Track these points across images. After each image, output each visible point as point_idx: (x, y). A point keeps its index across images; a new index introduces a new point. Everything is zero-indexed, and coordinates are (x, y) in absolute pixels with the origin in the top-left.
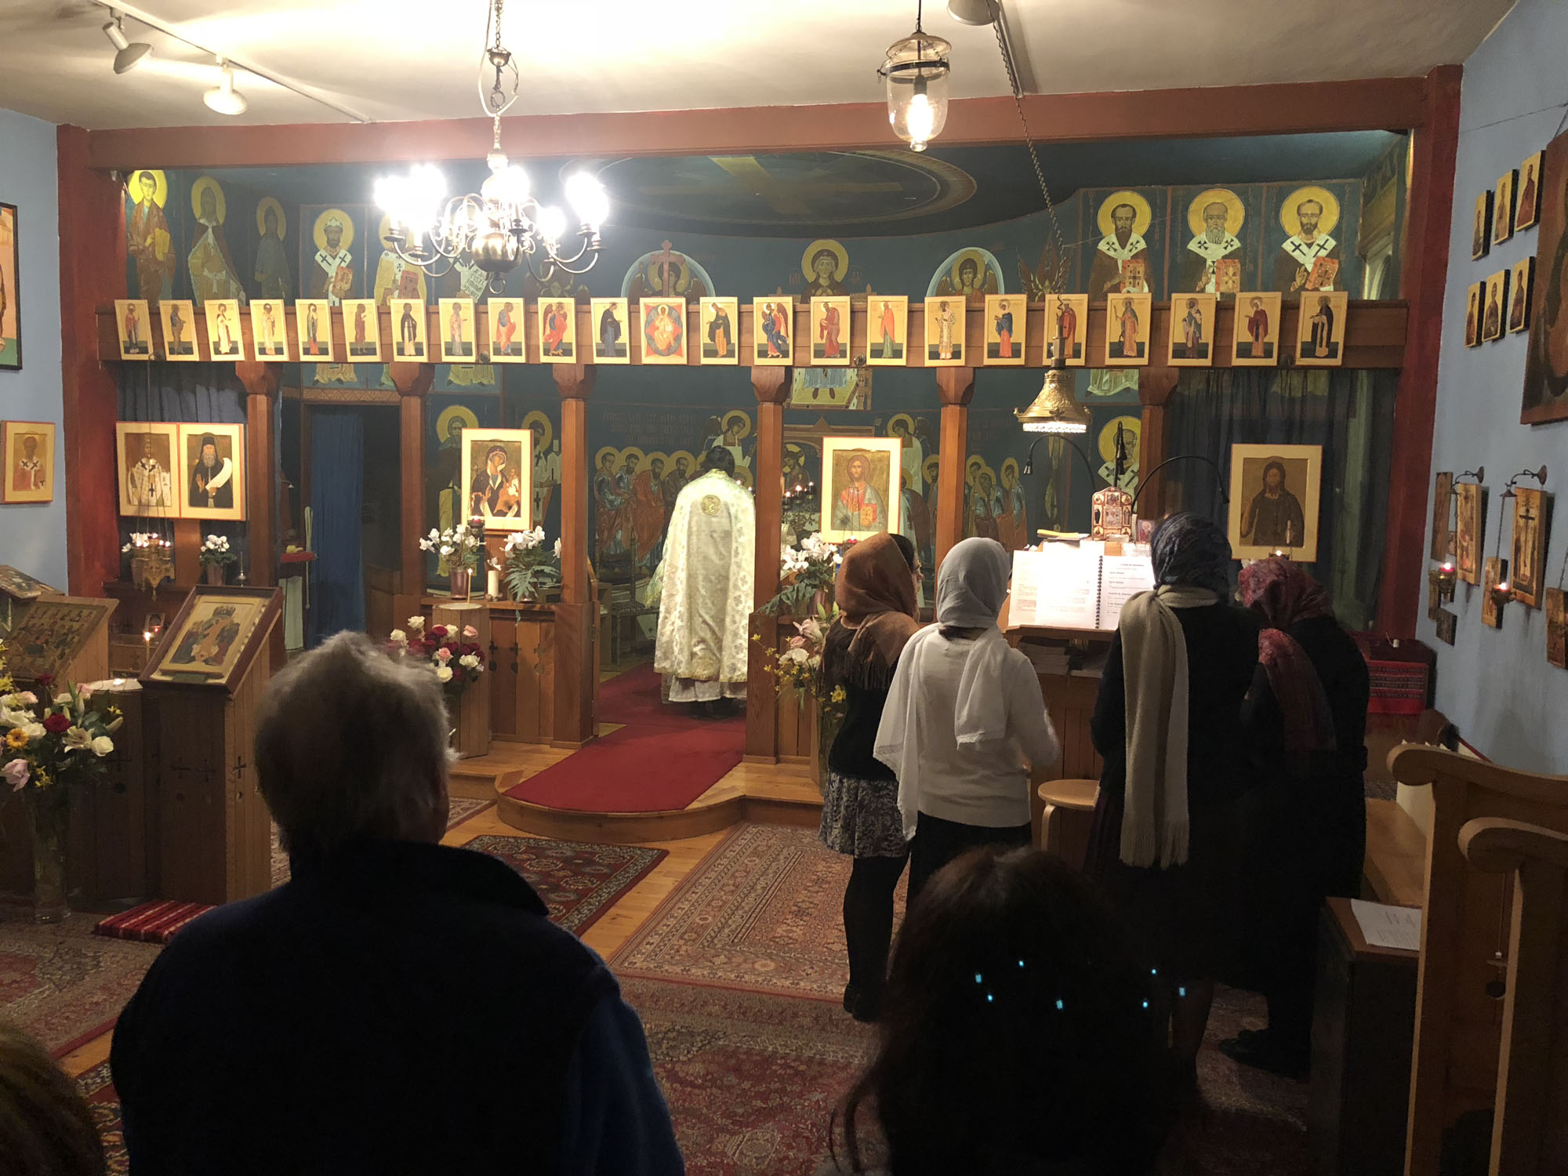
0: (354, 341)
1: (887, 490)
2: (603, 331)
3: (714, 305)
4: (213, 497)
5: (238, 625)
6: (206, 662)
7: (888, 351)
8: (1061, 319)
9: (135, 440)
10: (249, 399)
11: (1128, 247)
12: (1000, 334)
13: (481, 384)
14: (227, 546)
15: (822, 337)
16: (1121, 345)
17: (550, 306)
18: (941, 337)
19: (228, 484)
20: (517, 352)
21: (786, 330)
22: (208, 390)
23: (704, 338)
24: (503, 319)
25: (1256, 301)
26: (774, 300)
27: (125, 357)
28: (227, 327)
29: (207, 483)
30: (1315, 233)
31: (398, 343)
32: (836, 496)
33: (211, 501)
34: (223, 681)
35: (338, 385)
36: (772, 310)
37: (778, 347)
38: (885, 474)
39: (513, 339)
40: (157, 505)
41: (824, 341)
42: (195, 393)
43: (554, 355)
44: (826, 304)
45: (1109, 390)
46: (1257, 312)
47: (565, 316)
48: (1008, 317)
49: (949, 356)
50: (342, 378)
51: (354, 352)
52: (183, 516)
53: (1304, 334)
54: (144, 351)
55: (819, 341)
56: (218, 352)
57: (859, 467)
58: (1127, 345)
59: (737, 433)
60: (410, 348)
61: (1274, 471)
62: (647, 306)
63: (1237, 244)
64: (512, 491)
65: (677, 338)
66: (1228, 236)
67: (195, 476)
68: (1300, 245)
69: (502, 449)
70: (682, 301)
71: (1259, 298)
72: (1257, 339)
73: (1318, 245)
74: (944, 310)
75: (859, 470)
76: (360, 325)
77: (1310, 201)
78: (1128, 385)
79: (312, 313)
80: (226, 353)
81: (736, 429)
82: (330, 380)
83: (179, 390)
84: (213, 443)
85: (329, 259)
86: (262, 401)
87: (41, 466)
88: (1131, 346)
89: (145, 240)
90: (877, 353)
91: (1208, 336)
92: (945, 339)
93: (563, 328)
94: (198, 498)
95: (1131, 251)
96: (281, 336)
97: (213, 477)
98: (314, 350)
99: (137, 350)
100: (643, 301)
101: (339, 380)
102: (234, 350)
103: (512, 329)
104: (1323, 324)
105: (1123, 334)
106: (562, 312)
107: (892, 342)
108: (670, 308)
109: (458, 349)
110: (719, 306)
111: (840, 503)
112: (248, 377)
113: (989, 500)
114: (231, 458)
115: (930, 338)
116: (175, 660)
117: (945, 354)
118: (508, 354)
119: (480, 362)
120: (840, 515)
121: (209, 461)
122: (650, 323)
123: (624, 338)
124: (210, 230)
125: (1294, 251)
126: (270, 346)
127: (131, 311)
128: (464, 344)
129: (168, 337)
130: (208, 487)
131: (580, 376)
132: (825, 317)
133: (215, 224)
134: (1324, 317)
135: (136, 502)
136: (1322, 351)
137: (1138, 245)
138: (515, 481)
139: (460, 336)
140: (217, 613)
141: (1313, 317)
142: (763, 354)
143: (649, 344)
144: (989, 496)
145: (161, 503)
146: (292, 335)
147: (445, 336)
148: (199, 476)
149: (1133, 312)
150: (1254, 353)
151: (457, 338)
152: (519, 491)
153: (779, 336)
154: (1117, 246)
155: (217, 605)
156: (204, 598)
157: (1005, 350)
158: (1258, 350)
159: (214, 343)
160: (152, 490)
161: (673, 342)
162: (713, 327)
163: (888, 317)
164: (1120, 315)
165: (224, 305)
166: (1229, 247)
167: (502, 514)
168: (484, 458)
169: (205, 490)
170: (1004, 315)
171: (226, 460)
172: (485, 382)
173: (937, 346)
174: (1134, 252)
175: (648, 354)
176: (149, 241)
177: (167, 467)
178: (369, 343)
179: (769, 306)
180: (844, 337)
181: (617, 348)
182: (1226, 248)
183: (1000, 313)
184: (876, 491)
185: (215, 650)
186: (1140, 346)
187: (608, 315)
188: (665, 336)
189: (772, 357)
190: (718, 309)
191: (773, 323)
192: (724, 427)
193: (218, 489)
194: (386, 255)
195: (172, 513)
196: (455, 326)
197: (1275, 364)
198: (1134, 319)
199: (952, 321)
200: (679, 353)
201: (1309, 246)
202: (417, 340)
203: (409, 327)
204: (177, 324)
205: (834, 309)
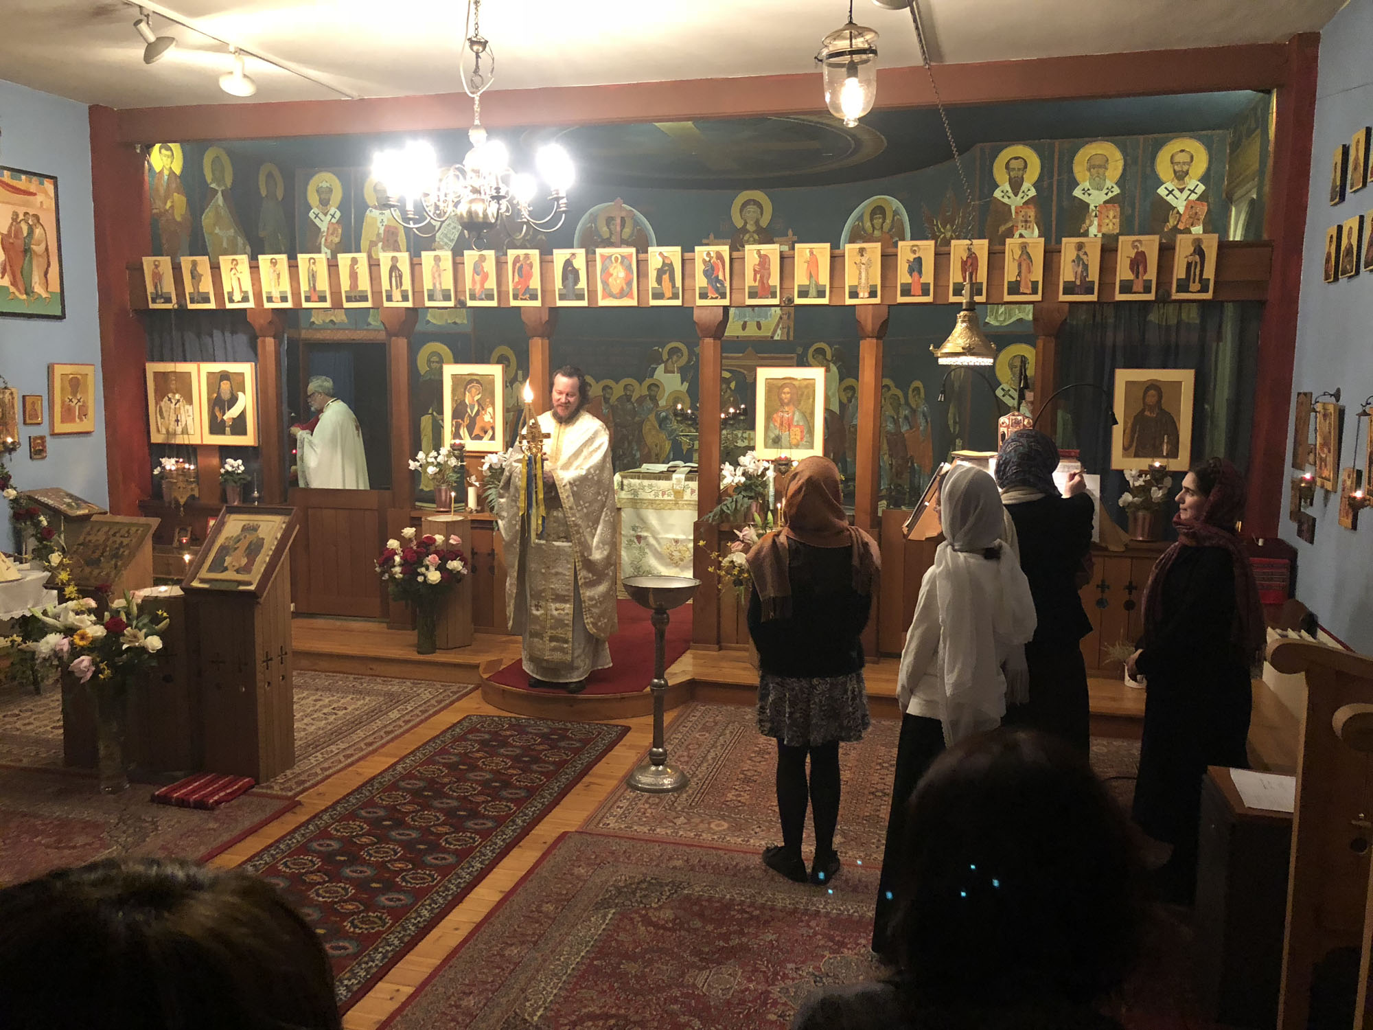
0: (348, 289)
1: (812, 414)
2: (565, 278)
3: (661, 254)
4: (230, 426)
5: (263, 539)
6: (238, 571)
7: (813, 291)
8: (964, 263)
9: (161, 377)
10: (259, 340)
11: (1021, 194)
12: (911, 275)
13: (455, 323)
14: (242, 468)
15: (755, 280)
16: (1018, 283)
17: (518, 257)
18: (860, 279)
19: (242, 415)
20: (490, 297)
21: (724, 275)
22: (224, 334)
23: (652, 283)
24: (478, 269)
25: (1136, 244)
26: (713, 249)
27: (152, 306)
28: (239, 279)
29: (224, 414)
30: (1187, 179)
31: (387, 291)
32: (768, 418)
33: (228, 429)
34: (252, 588)
35: (331, 326)
36: (711, 258)
37: (717, 290)
38: (811, 400)
39: (487, 286)
40: (183, 433)
41: (757, 284)
42: (211, 336)
43: (522, 299)
44: (759, 251)
45: (1004, 321)
46: (1137, 253)
47: (531, 266)
48: (919, 260)
49: (867, 295)
50: (335, 320)
51: (349, 299)
52: (204, 443)
53: (1179, 272)
54: (168, 300)
55: (753, 284)
56: (231, 301)
57: (788, 393)
58: (1022, 284)
59: (676, 362)
60: (397, 295)
61: (1152, 392)
62: (602, 256)
63: (1117, 191)
64: (487, 418)
65: (629, 283)
66: (1109, 184)
67: (213, 409)
68: (1173, 190)
69: (478, 382)
70: (633, 250)
71: (1140, 241)
72: (1137, 277)
73: (1189, 190)
74: (862, 255)
75: (788, 396)
76: (354, 276)
77: (1182, 151)
78: (1021, 316)
79: (312, 266)
80: (239, 302)
81: (675, 358)
82: (324, 321)
83: (199, 336)
84: (228, 379)
85: (321, 215)
86: (270, 341)
87: (84, 402)
88: (1026, 284)
89: (166, 204)
90: (803, 293)
91: (1094, 275)
92: (863, 281)
93: (530, 276)
94: (217, 427)
95: (1022, 198)
96: (286, 286)
97: (229, 409)
98: (315, 297)
99: (162, 300)
100: (599, 251)
101: (332, 321)
102: (245, 299)
103: (485, 277)
104: (1196, 263)
105: (1019, 274)
106: (528, 262)
107: (817, 285)
108: (622, 257)
109: (439, 295)
110: (665, 254)
111: (772, 425)
112: (259, 322)
113: (898, 418)
114: (244, 393)
115: (850, 280)
116: (210, 570)
117: (863, 294)
118: (482, 299)
119: (458, 306)
120: (773, 436)
121: (226, 395)
122: (605, 270)
123: (582, 284)
124: (220, 194)
125: (1167, 195)
126: (276, 295)
127: (157, 266)
128: (443, 291)
129: (189, 289)
130: (225, 418)
131: (545, 317)
132: (757, 262)
133: (223, 188)
134: (1197, 257)
135: (164, 431)
136: (1195, 286)
137: (1029, 193)
138: (490, 410)
139: (440, 284)
140: (244, 529)
141: (1187, 257)
142: (703, 296)
143: (604, 289)
144: (898, 414)
145: (185, 431)
146: (295, 284)
147: (427, 285)
148: (217, 409)
149: (1028, 254)
150: (1135, 289)
151: (438, 286)
152: (493, 418)
153: (717, 280)
154: (1011, 194)
155: (244, 523)
156: (233, 517)
157: (916, 289)
158: (1138, 286)
159: (229, 293)
160: (177, 421)
161: (625, 287)
162: (660, 273)
163: (813, 262)
164: (1017, 257)
165: (236, 260)
166: (1110, 193)
167: (479, 438)
168: (463, 390)
169: (223, 419)
170: (914, 259)
171: (240, 394)
172: (458, 321)
173: (857, 286)
174: (1026, 198)
175: (603, 298)
176: (169, 204)
177: (190, 401)
178: (362, 291)
179: (708, 254)
180: (774, 280)
181: (577, 292)
182: (1107, 194)
183: (912, 257)
184: (804, 414)
185: (244, 561)
186: (1035, 284)
187: (568, 263)
188: (618, 281)
189: (712, 298)
190: (664, 258)
191: (713, 268)
192: (665, 357)
193: (233, 419)
194: (371, 211)
195: (195, 440)
196: (436, 276)
197: (1154, 299)
198: (1029, 261)
199: (869, 264)
200: (630, 295)
201: (1181, 190)
202: (403, 288)
203: (396, 277)
204: (195, 276)
205: (766, 256)
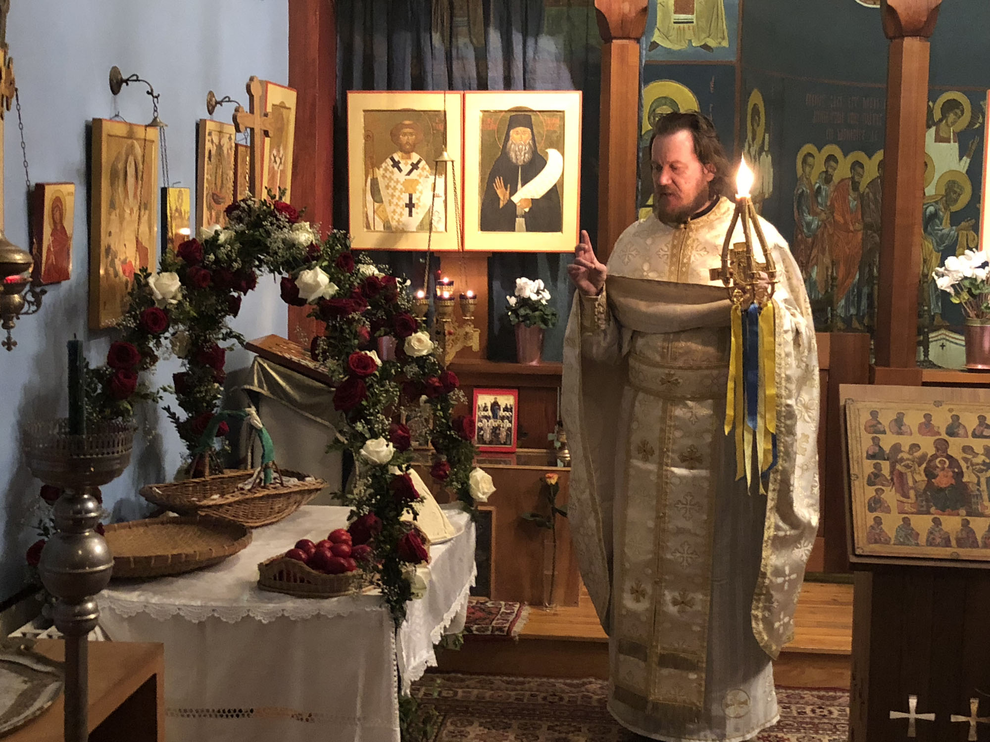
4: (525, 215)
9: (381, 121)
10: (615, 46)
14: (547, 295)
19: (554, 195)
29: (514, 191)
33: (520, 221)
40: (421, 230)
52: (469, 246)
84: (528, 123)
87: (285, 163)
94: (497, 216)
97: (525, 182)
114: (561, 150)
121: (520, 155)
130: (515, 199)
135: (378, 226)
145: (425, 226)
148: (499, 183)
160: (410, 206)
169: (510, 201)
171: (550, 154)
193: (534, 201)
195: (446, 243)
